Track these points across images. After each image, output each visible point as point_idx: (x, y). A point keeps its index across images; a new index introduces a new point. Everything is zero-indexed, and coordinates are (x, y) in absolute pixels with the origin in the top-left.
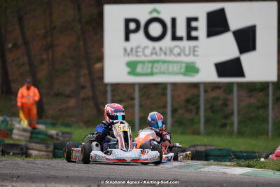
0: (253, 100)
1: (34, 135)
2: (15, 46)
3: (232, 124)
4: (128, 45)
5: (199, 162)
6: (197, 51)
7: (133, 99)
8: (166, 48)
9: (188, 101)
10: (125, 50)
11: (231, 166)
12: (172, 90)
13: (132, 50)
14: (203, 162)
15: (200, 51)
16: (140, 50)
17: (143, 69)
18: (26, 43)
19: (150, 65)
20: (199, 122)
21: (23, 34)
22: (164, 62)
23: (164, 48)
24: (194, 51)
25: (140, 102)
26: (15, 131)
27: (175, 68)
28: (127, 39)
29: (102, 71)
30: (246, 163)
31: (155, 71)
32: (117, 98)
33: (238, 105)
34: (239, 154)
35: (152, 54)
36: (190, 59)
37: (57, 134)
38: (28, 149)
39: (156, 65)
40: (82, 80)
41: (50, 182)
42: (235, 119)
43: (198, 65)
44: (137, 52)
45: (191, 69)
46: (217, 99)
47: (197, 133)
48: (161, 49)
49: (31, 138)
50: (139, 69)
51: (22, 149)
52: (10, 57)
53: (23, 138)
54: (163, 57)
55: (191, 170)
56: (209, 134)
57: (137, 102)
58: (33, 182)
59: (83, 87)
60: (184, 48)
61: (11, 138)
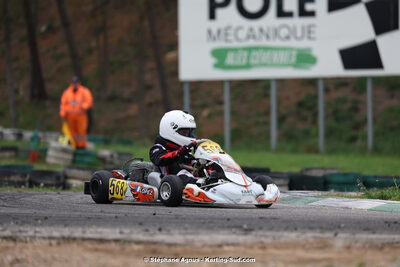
0: (395, 102)
1: (78, 159)
2: (51, 29)
3: (365, 137)
4: (214, 25)
5: (311, 193)
6: (314, 32)
7: (221, 103)
8: (269, 29)
9: (301, 104)
10: (210, 32)
11: (356, 197)
12: (278, 90)
13: (219, 32)
14: (316, 193)
15: (318, 32)
16: (231, 32)
17: (235, 59)
18: (66, 24)
19: (245, 54)
20: (317, 135)
21: (62, 11)
22: (266, 49)
23: (265, 29)
24: (309, 32)
25: (232, 107)
26: (51, 153)
27: (282, 57)
28: (212, 16)
29: (176, 63)
30: (379, 192)
31: (253, 61)
32: (198, 102)
33: (374, 110)
34: (372, 180)
35: (248, 37)
36: (304, 44)
37: (112, 156)
38: (66, 177)
39: (254, 53)
40: (149, 78)
41: (90, 226)
42: (370, 129)
43: (315, 53)
44: (226, 34)
45: (305, 58)
46: (343, 101)
47: (314, 150)
48: (261, 30)
49: (74, 161)
50: (230, 60)
51: (58, 178)
52: (43, 46)
53: (61, 162)
54: (264, 42)
55: (299, 204)
56: (331, 151)
57: (227, 108)
58: (66, 226)
59: (149, 87)
60: (295, 28)
61: (44, 162)
